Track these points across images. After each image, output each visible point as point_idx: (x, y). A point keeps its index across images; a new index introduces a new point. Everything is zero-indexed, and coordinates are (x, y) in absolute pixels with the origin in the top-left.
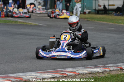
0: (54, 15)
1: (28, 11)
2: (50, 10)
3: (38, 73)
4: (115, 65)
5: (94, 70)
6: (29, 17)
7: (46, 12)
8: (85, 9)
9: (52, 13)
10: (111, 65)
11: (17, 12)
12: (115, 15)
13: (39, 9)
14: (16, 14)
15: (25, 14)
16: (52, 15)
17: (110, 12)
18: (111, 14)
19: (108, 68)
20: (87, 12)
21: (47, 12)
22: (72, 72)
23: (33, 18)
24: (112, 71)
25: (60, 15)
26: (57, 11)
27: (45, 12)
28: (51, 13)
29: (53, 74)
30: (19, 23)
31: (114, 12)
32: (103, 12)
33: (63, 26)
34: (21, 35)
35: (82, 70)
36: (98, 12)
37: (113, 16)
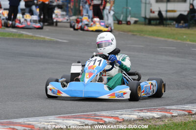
0: (80, 25)
2: (74, 18)
3: (58, 117)
4: (180, 107)
5: (146, 114)
6: (41, 28)
7: (67, 20)
8: (130, 16)
9: (78, 22)
10: (174, 107)
11: (22, 20)
12: (177, 27)
13: (56, 15)
14: (20, 22)
15: (34, 24)
16: (78, 26)
17: (169, 22)
18: (171, 26)
19: (169, 112)
20: (132, 22)
21: (69, 21)
22: (112, 117)
23: (47, 30)
24: (176, 116)
25: (90, 25)
26: (85, 20)
27: (65, 21)
28: (75, 21)
29: (82, 120)
30: (24, 38)
31: (174, 23)
32: (158, 22)
34: (29, 56)
35: (127, 114)
36: (149, 21)
37: (173, 28)
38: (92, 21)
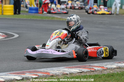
1: (66, 8)
5: (122, 64)
6: (67, 13)
9: (90, 9)
11: (55, 8)
14: (54, 10)
15: (63, 10)
16: (90, 11)
22: (100, 66)
25: (98, 11)
26: (95, 7)
29: (81, 69)
30: (55, 19)
33: (99, 22)
35: (110, 65)
38: (99, 8)
